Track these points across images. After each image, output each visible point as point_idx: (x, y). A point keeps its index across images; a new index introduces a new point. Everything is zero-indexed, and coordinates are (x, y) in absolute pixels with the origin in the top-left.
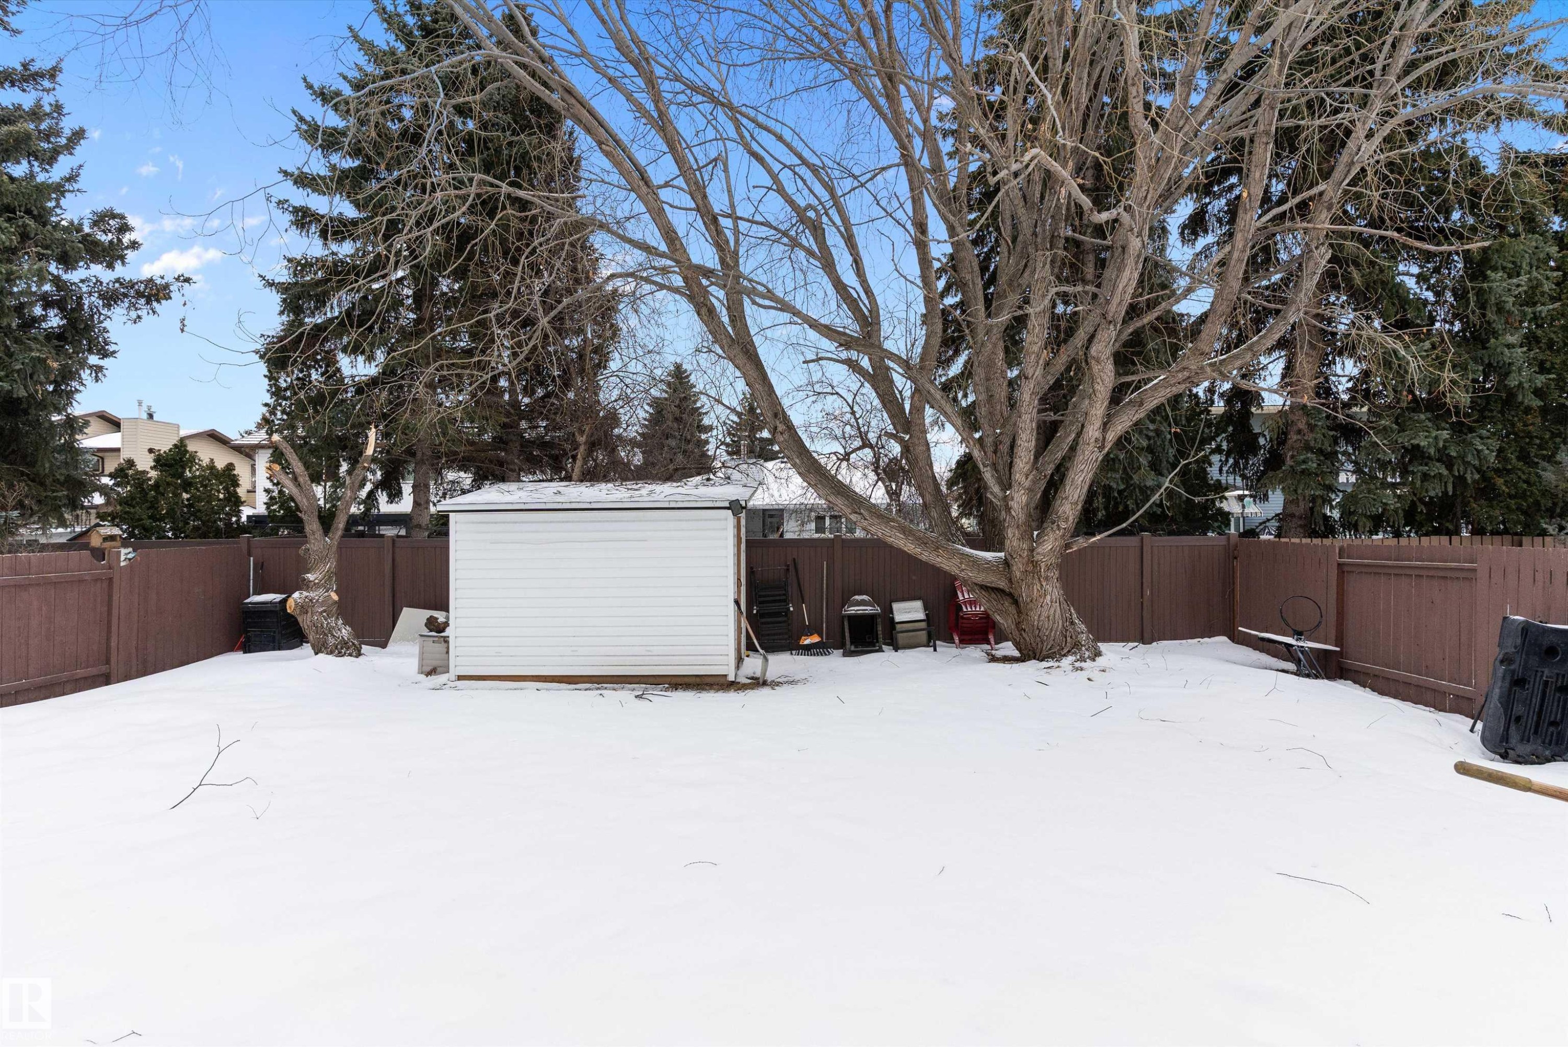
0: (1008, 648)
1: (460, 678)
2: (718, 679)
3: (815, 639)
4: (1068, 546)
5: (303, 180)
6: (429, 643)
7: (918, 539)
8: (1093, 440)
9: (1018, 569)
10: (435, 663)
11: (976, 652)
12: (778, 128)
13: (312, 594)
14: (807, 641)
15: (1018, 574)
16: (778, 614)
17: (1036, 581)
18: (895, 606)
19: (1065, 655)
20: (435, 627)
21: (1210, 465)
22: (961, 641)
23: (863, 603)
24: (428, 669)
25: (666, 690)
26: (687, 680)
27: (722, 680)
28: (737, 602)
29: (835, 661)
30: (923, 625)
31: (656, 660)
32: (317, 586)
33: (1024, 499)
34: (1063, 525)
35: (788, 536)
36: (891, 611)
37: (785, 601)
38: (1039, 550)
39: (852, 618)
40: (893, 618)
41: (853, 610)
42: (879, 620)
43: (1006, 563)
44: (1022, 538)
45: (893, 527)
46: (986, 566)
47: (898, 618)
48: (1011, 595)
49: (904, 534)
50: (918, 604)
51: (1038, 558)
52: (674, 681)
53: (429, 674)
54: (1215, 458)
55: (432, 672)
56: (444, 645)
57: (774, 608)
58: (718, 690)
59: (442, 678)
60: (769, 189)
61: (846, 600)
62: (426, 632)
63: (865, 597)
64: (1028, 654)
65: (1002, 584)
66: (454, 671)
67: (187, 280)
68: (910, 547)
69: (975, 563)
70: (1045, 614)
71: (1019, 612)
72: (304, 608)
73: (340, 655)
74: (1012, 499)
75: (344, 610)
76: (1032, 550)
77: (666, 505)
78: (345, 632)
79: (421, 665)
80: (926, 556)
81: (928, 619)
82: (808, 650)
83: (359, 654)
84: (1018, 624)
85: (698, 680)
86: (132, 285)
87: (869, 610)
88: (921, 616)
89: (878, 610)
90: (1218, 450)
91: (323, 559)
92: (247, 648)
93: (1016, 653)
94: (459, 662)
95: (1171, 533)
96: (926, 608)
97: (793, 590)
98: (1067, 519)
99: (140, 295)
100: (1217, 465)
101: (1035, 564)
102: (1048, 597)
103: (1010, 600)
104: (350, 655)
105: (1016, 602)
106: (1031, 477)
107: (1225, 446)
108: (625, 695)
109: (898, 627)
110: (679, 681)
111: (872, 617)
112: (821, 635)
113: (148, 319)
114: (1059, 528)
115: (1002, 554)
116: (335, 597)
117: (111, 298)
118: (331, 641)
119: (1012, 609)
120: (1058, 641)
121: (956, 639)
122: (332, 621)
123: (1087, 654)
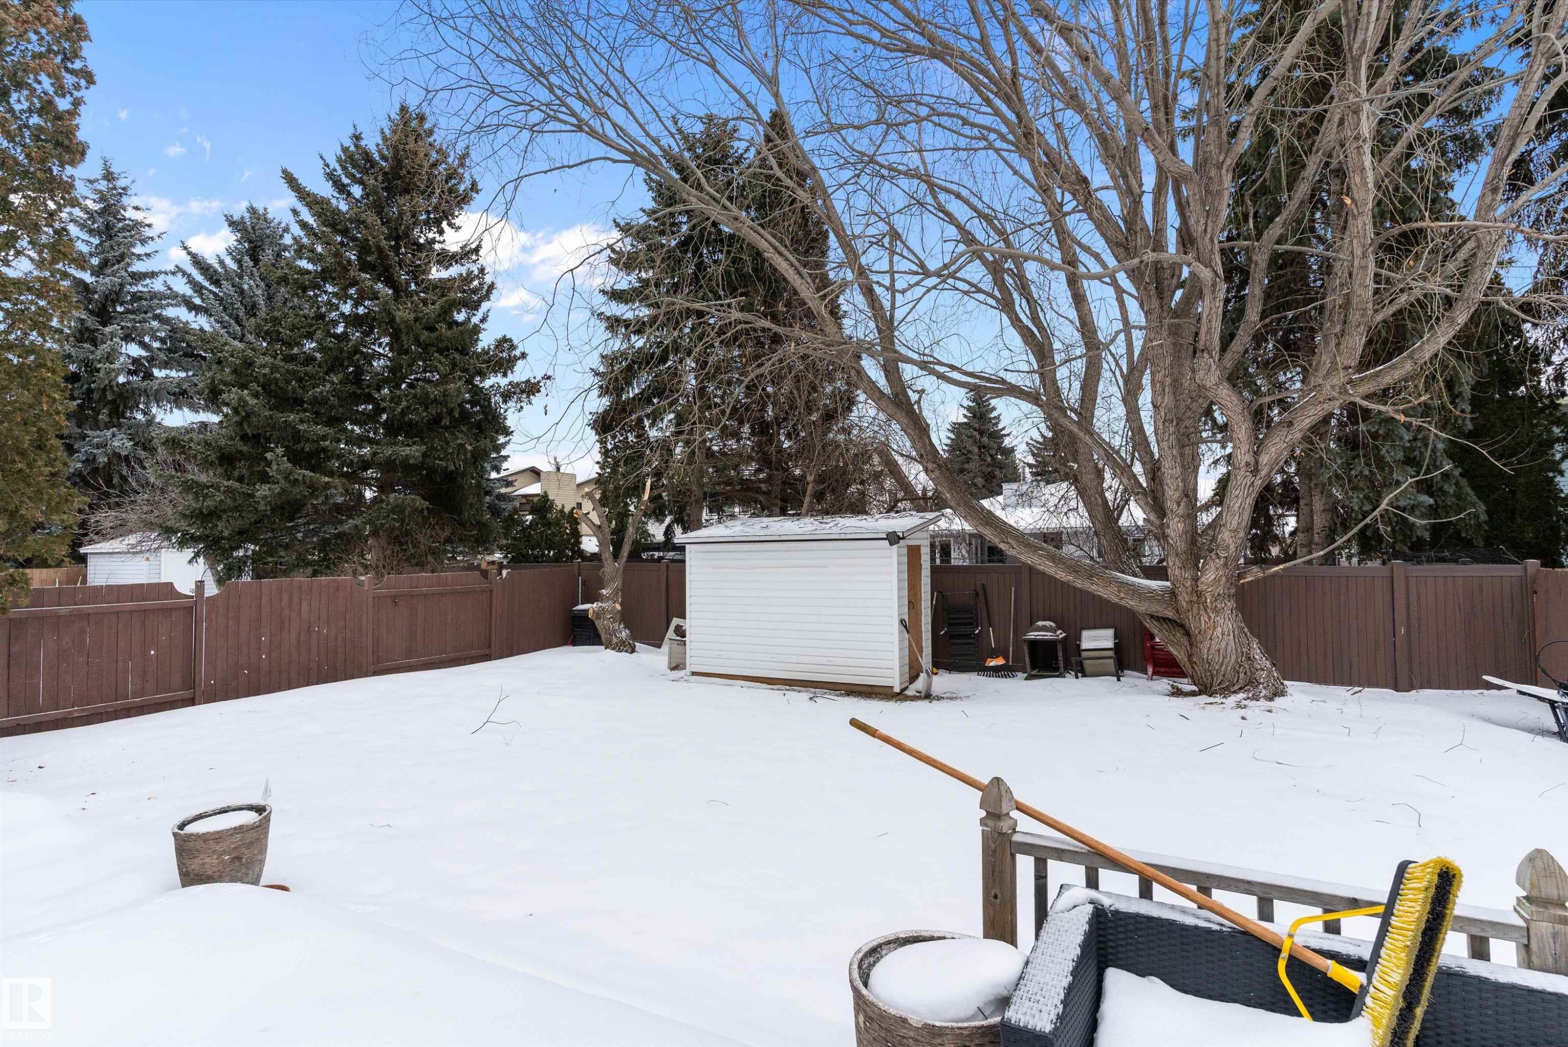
1: (694, 674)
2: (886, 690)
3: (1000, 661)
4: (1240, 576)
5: (616, 295)
6: (675, 645)
8: (1243, 464)
9: (1184, 599)
10: (679, 661)
11: (1164, 684)
13: (604, 605)
14: (992, 663)
15: (1184, 604)
16: (968, 636)
17: (1203, 612)
18: (1085, 634)
19: (1235, 692)
20: (680, 633)
22: (1154, 673)
23: (1044, 628)
24: (674, 665)
25: (841, 695)
26: (860, 689)
27: (889, 691)
28: (903, 622)
29: (1018, 685)
30: (1111, 653)
31: (835, 670)
32: (608, 599)
33: (1181, 526)
34: (1223, 554)
35: (954, 562)
36: (1079, 638)
37: (972, 624)
38: (1203, 579)
39: (1033, 644)
40: (1079, 646)
41: (1032, 635)
42: (1059, 647)
43: (1173, 594)
44: (1183, 567)
45: (1041, 556)
46: (1151, 595)
47: (1085, 645)
48: (1182, 626)
50: (1110, 632)
51: (1202, 587)
52: (850, 688)
53: (673, 669)
55: (675, 668)
56: (684, 647)
57: (962, 630)
58: (881, 699)
59: (682, 673)
60: (959, 242)
61: (1031, 625)
62: (674, 636)
63: (1048, 623)
64: (1205, 689)
65: (1170, 614)
66: (690, 668)
67: (549, 378)
68: (1062, 575)
69: (1135, 591)
70: (1214, 647)
71: (1191, 645)
72: (599, 614)
73: (620, 651)
74: (1168, 527)
75: (626, 617)
76: (1196, 580)
78: (624, 634)
79: (670, 663)
80: (1079, 584)
81: (1118, 648)
82: (997, 671)
83: (634, 651)
84: (1190, 656)
86: (518, 384)
87: (1048, 635)
88: (1110, 644)
89: (1061, 634)
91: (613, 579)
92: (574, 643)
94: (691, 661)
96: (1116, 637)
97: (981, 614)
98: (1228, 547)
99: (523, 392)
101: (1199, 594)
102: (1219, 630)
103: (1182, 631)
104: (626, 651)
105: (1188, 634)
106: (1183, 504)
108: (803, 696)
109: (1084, 654)
110: (853, 689)
111: (1051, 644)
112: (1006, 658)
113: (526, 408)
114: (1219, 557)
115: (1168, 584)
116: (618, 607)
117: (506, 396)
118: (615, 640)
119: (1184, 640)
120: (1228, 676)
121: (1150, 670)
122: (616, 625)
123: (1264, 692)
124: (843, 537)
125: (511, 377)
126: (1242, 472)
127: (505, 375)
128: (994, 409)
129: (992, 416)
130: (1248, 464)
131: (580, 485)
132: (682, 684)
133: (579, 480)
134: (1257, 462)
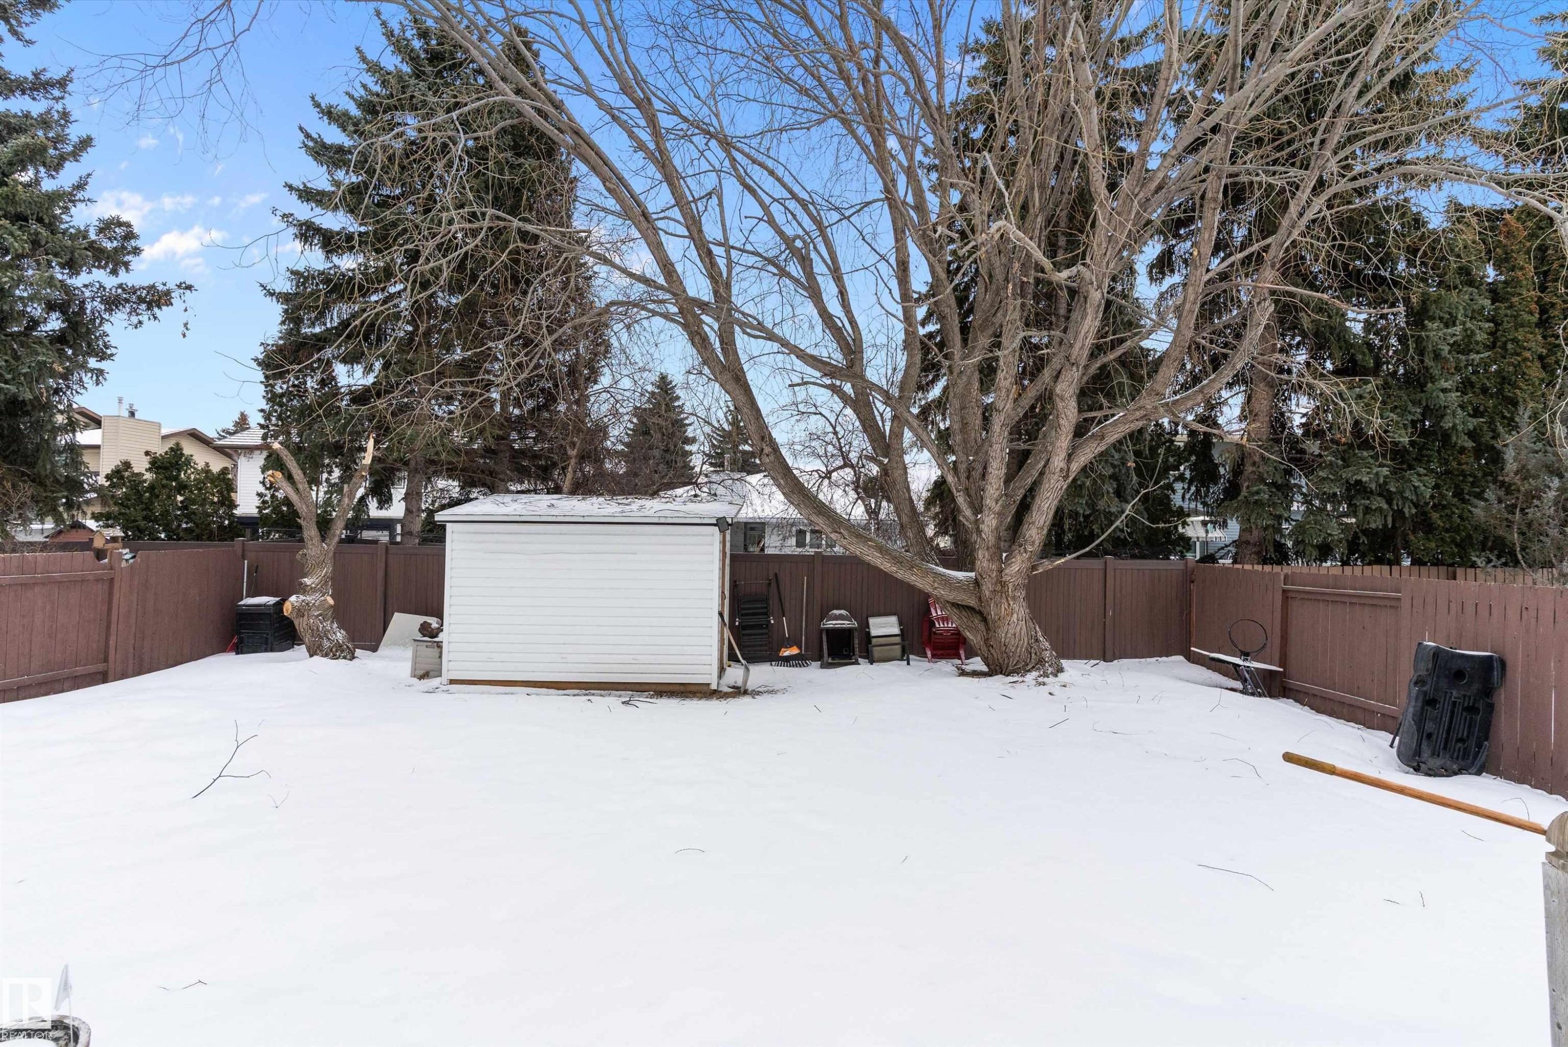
0: (977, 664)
1: (452, 682)
2: (701, 688)
3: (794, 651)
4: (1034, 568)
5: (307, 195)
6: (422, 648)
7: (894, 558)
8: (1057, 470)
9: (987, 588)
10: (428, 667)
11: (946, 666)
12: (770, 163)
13: (308, 598)
14: (787, 653)
15: (987, 593)
16: (760, 626)
17: (1004, 601)
18: (872, 621)
19: (1029, 671)
20: (428, 632)
21: (1174, 491)
22: (933, 656)
23: (840, 617)
24: (421, 673)
25: (652, 697)
26: (671, 688)
27: (705, 688)
28: (721, 614)
29: (813, 672)
30: (898, 639)
31: (643, 668)
32: (314, 590)
33: (994, 522)
34: (1030, 548)
35: (768, 551)
36: (867, 625)
37: (766, 614)
38: (1007, 571)
39: (831, 632)
40: (869, 633)
41: (831, 624)
42: (856, 634)
43: (977, 583)
44: (991, 560)
45: (870, 546)
46: (958, 585)
47: (874, 632)
48: (980, 613)
49: (881, 552)
50: (894, 619)
51: (1006, 578)
52: (659, 688)
53: (421, 677)
54: (1178, 486)
55: (425, 676)
56: (437, 650)
57: (754, 620)
58: (701, 698)
59: (435, 682)
60: (761, 220)
61: (824, 615)
62: (419, 637)
63: (843, 612)
64: (996, 668)
65: (972, 602)
66: (446, 675)
67: (189, 288)
68: (886, 566)
69: (947, 582)
70: (1011, 631)
71: (988, 629)
72: (300, 611)
73: (335, 657)
74: (983, 522)
75: (340, 614)
76: (1001, 571)
77: (656, 521)
78: (340, 636)
79: (414, 669)
80: (901, 574)
81: (903, 634)
82: (787, 661)
83: (353, 658)
84: (986, 640)
85: (682, 688)
86: (134, 290)
87: (846, 624)
88: (896, 630)
89: (855, 624)
90: (1181, 478)
91: (320, 564)
92: (241, 649)
93: (985, 668)
94: (452, 666)
95: (1134, 557)
96: (901, 623)
97: (774, 603)
98: (1033, 542)
99: (141, 300)
100: (1180, 492)
101: (1003, 584)
103: (979, 618)
104: (345, 658)
105: (985, 620)
106: (1000, 503)
107: (1188, 475)
108: (612, 701)
109: (874, 641)
110: (664, 688)
111: (849, 632)
112: (800, 648)
113: (148, 324)
114: (1026, 551)
115: (973, 574)
116: (331, 601)
117: (112, 303)
118: (326, 644)
119: (981, 626)
120: (1023, 657)
121: (929, 653)
122: (327, 624)
123: (1050, 670)
124: (662, 521)
125: (124, 277)
126: (1056, 477)
127: (114, 272)
128: (678, 398)
129: (676, 404)
130: (1061, 470)
131: (164, 437)
132: (440, 697)
133: (165, 431)
134: (1068, 469)
